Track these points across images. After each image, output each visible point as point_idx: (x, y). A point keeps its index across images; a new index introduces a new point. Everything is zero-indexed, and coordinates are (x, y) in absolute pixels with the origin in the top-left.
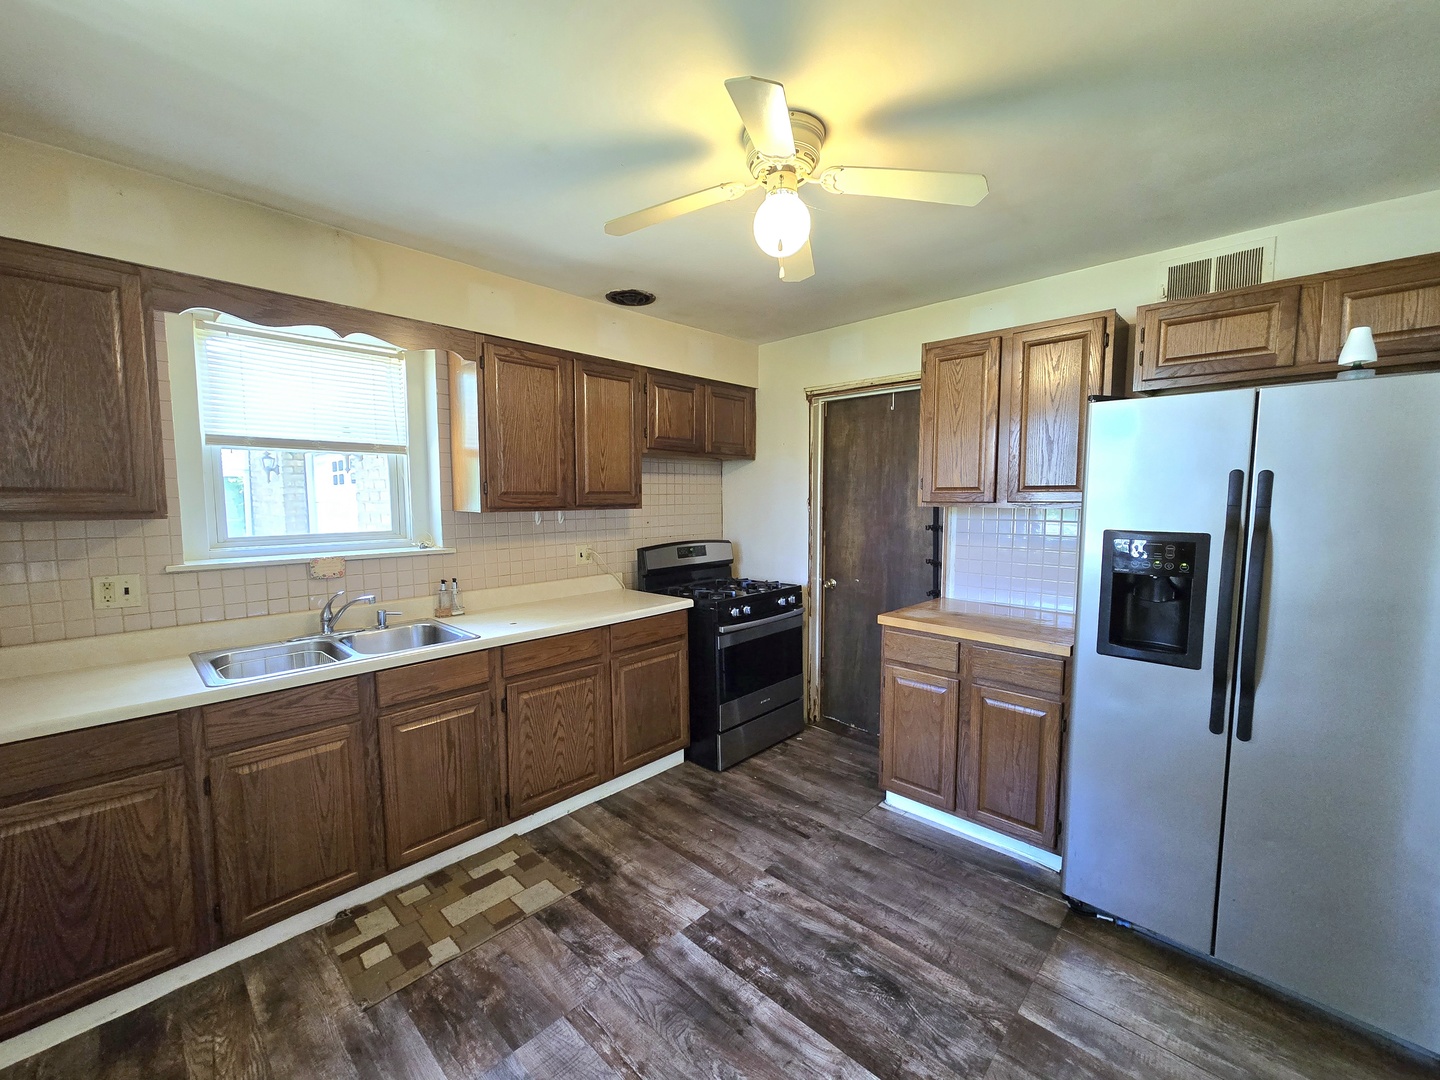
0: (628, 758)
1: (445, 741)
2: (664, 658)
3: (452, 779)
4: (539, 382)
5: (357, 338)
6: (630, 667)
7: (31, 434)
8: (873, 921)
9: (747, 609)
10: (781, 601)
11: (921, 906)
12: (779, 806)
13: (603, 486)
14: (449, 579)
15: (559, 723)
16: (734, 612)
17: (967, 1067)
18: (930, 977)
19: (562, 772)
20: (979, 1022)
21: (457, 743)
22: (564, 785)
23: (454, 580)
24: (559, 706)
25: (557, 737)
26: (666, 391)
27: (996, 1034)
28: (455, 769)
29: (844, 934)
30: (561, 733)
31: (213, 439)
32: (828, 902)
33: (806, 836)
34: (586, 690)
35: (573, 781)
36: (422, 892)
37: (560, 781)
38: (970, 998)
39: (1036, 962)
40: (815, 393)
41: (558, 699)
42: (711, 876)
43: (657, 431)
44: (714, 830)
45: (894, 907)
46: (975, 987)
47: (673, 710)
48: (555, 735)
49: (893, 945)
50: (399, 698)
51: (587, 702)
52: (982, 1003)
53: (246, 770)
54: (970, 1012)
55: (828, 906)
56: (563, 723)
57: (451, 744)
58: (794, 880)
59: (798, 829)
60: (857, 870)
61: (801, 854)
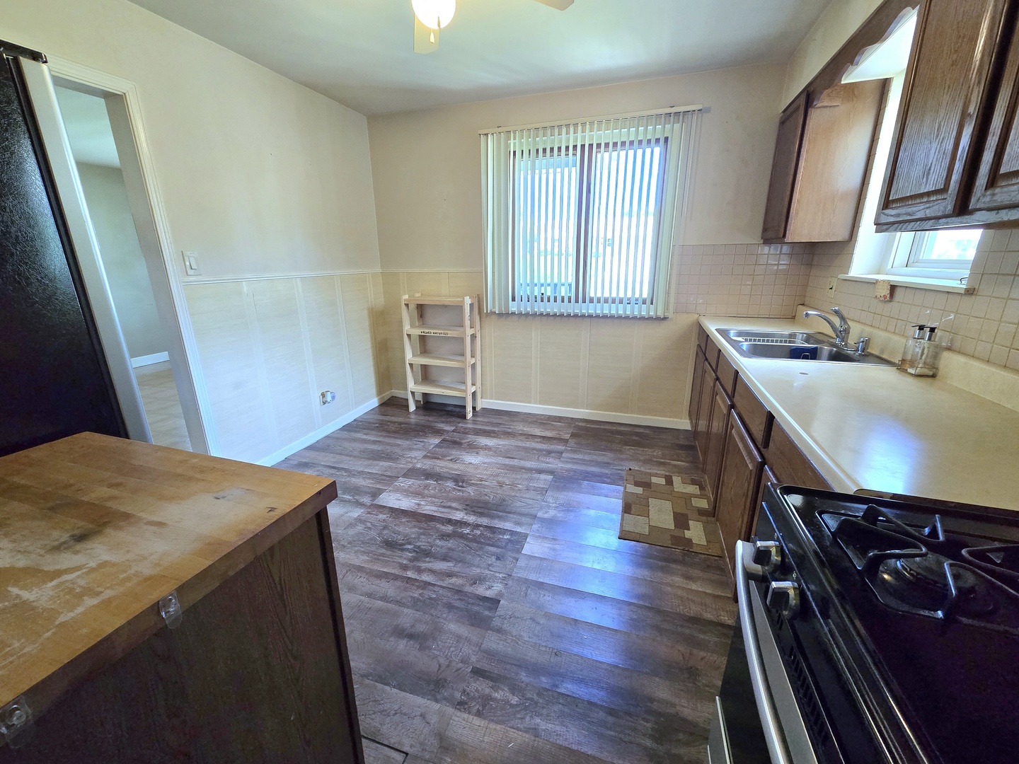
29: (421, 567)
55: (435, 585)
58: (471, 601)
59: (491, 684)
60: (411, 636)
61: (474, 639)
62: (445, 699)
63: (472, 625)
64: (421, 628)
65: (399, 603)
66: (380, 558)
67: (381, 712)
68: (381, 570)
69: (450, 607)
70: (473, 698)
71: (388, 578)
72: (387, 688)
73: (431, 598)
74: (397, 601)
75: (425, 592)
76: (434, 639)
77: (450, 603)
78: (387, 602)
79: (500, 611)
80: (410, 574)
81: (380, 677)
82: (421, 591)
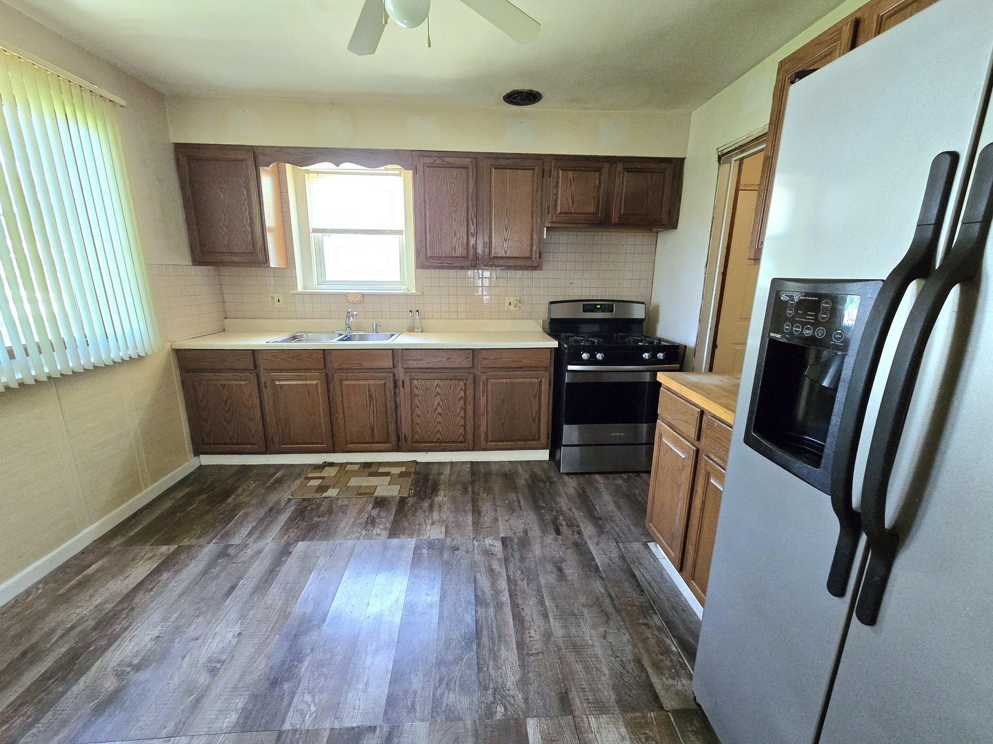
0: (491, 441)
1: (367, 396)
2: (529, 380)
3: (372, 417)
4: (455, 179)
5: (346, 166)
6: (496, 381)
7: (224, 229)
8: (520, 601)
9: (599, 356)
10: (646, 355)
11: (569, 616)
12: (570, 509)
13: (506, 252)
14: (414, 310)
15: (439, 404)
16: (585, 356)
17: (443, 708)
18: (503, 653)
19: (440, 433)
20: (491, 698)
21: (374, 398)
22: (441, 442)
23: (417, 311)
24: (438, 393)
25: (437, 412)
26: (570, 173)
27: (490, 713)
28: (374, 412)
29: (492, 595)
30: (439, 410)
31: (315, 231)
32: (511, 573)
33: (558, 532)
34: (459, 388)
35: (449, 442)
36: (357, 467)
37: (438, 439)
38: (509, 684)
39: (600, 708)
40: (725, 151)
41: (438, 389)
42: (471, 524)
43: (559, 208)
44: (509, 502)
45: (547, 603)
46: (523, 683)
47: (534, 420)
48: (435, 410)
49: (511, 620)
50: (343, 366)
51: (459, 397)
52: (511, 693)
53: (278, 383)
54: (495, 690)
55: (508, 576)
56: (441, 404)
57: (371, 397)
58: (510, 551)
59: (560, 527)
60: (560, 570)
61: (538, 541)
62: (582, 540)
63: (530, 544)
64: (550, 567)
65: (539, 590)
66: (496, 635)
67: (611, 561)
68: (512, 624)
69: (522, 559)
70: (573, 530)
71: (519, 611)
72: (598, 564)
73: (522, 573)
74: (538, 592)
75: (518, 579)
76: (552, 558)
77: (520, 560)
78: (543, 598)
79: (510, 534)
80: (505, 597)
81: (596, 571)
82: (519, 582)
